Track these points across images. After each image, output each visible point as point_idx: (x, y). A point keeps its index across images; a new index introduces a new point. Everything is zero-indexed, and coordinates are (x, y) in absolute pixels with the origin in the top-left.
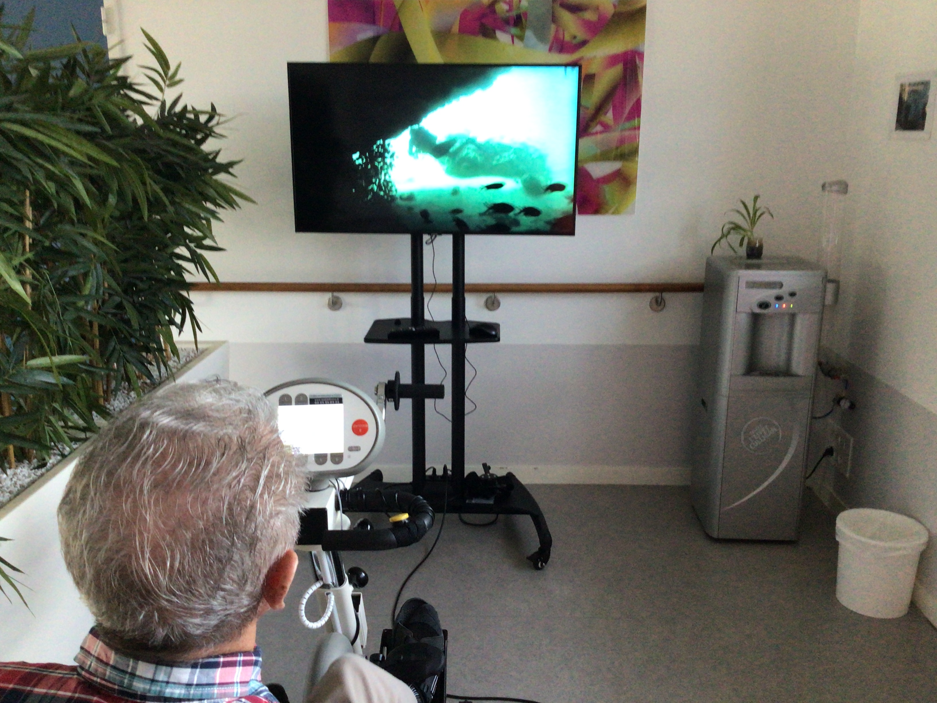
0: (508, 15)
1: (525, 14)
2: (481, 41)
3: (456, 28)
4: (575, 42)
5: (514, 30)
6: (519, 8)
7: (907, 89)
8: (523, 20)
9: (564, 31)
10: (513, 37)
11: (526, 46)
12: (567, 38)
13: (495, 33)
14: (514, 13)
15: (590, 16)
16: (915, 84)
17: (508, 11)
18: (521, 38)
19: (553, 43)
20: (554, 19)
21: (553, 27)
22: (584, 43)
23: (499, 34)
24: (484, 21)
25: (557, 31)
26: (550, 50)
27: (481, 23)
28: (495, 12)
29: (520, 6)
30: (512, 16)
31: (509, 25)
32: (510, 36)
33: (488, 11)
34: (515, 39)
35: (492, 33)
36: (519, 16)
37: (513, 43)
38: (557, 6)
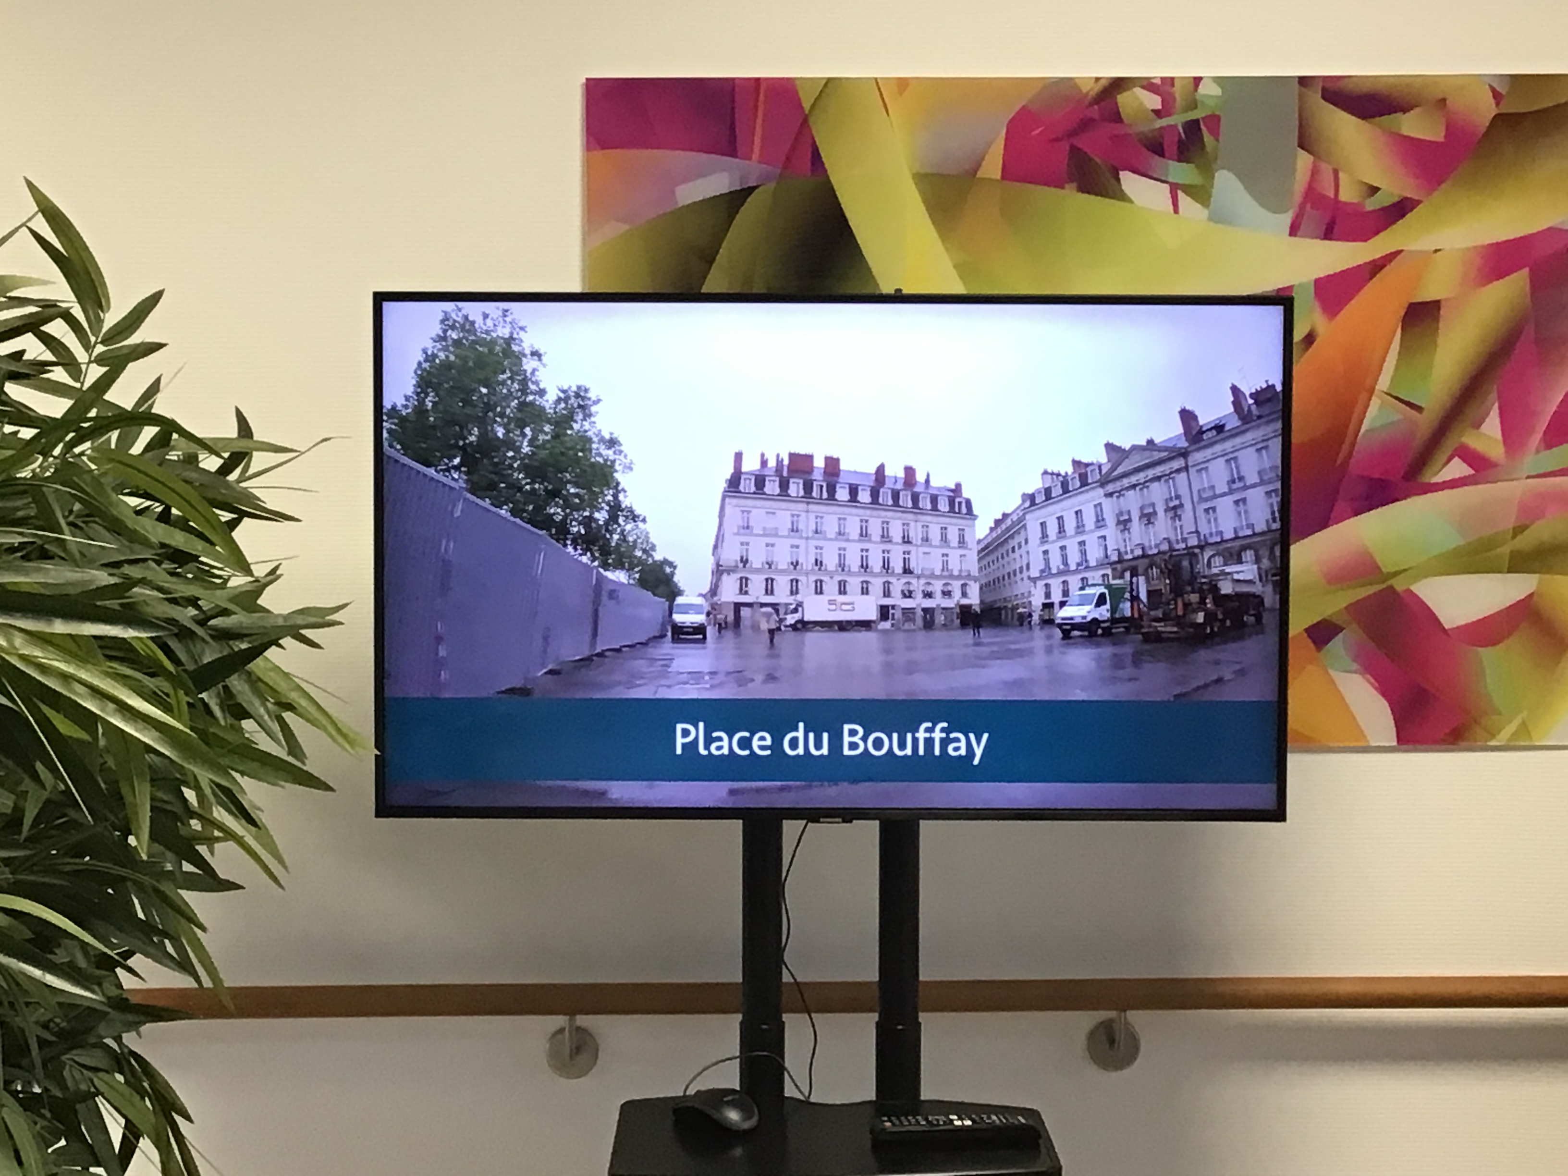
0: (1159, 123)
1: (1214, 121)
3: (992, 168)
4: (1372, 204)
5: (1179, 171)
6: (1193, 105)
8: (1207, 138)
9: (1336, 172)
10: (1174, 189)
11: (1215, 218)
12: (1348, 194)
13: (1118, 178)
14: (1177, 120)
15: (1418, 126)
17: (1157, 113)
18: (1201, 193)
19: (1302, 207)
21: (1304, 160)
22: (1401, 209)
23: (1129, 181)
24: (1079, 142)
25: (1315, 172)
26: (1294, 230)
27: (1074, 149)
28: (1117, 117)
29: (1198, 97)
30: (1174, 127)
31: (1161, 154)
32: (1166, 187)
33: (1095, 112)
34: (1180, 194)
35: (1113, 181)
36: (1193, 127)
37: (1176, 211)
38: (1315, 97)
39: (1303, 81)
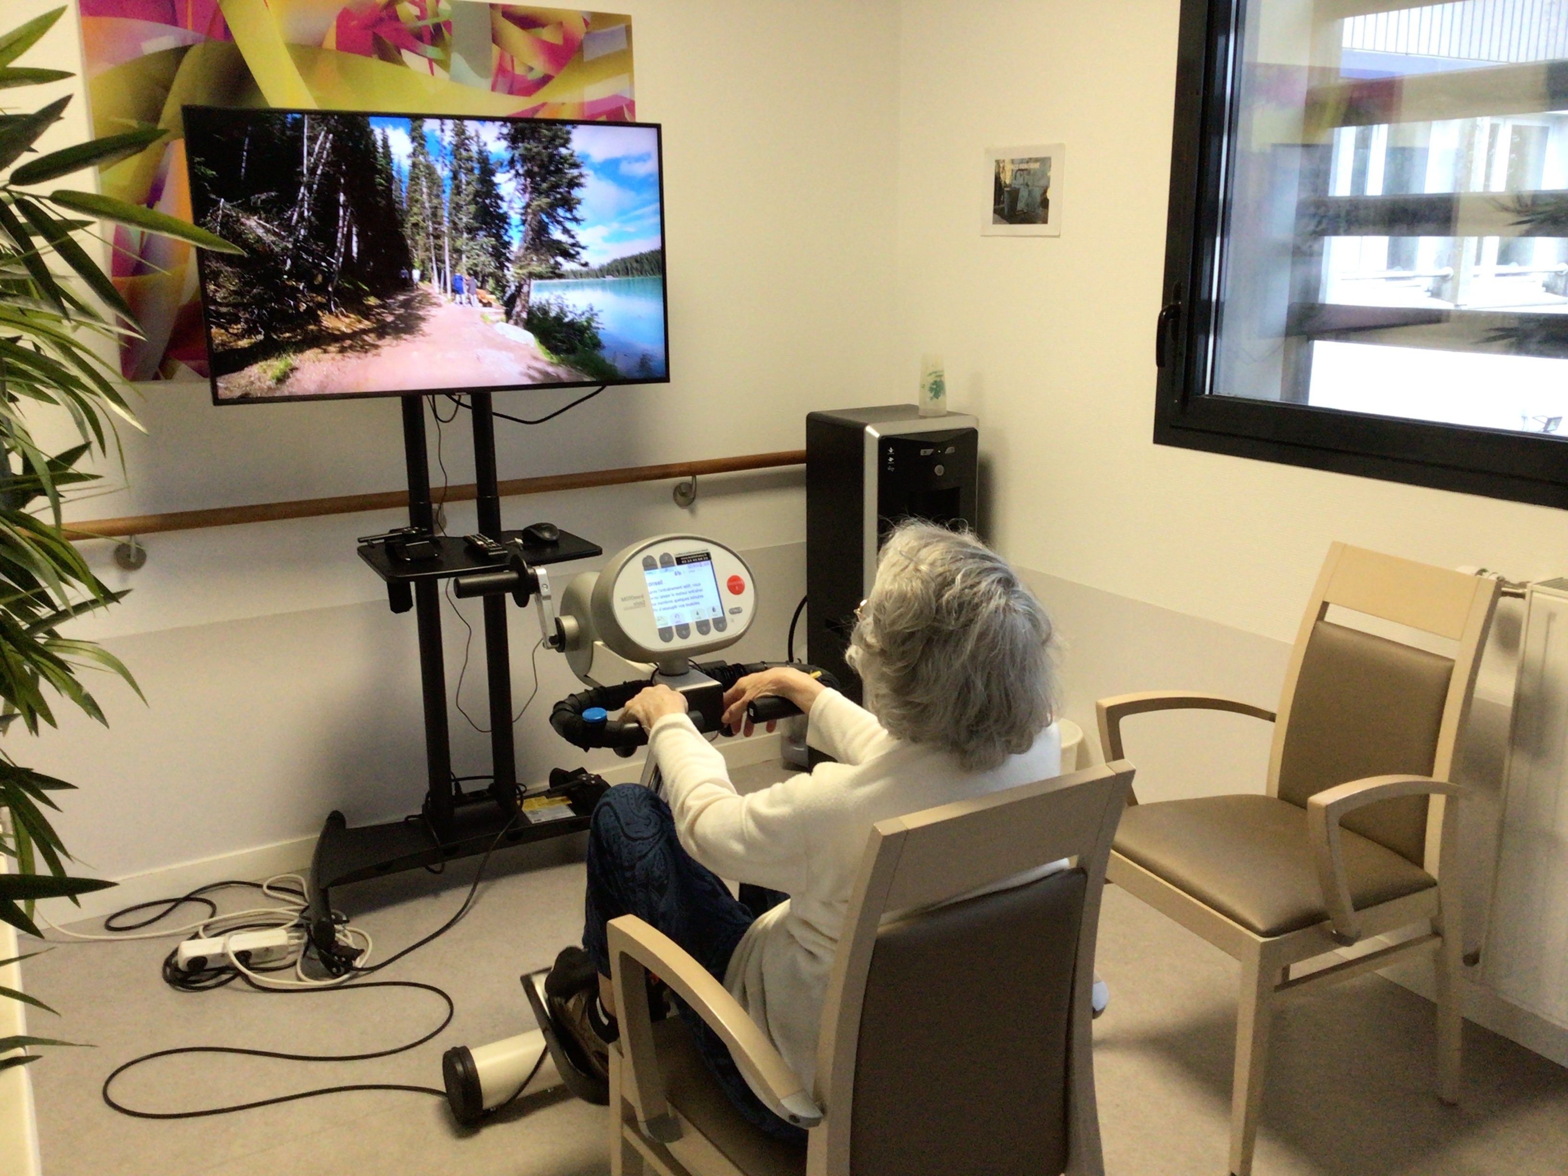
0: (421, 23)
1: (448, 24)
2: (375, 65)
3: (331, 41)
4: (531, 77)
5: (432, 51)
6: (437, 15)
7: (1009, 168)
8: (446, 34)
9: (512, 58)
10: (431, 61)
11: (454, 78)
12: (519, 70)
13: (400, 53)
14: (430, 22)
15: (549, 35)
16: (1022, 161)
17: (419, 18)
18: (445, 65)
19: (496, 75)
20: (495, 39)
21: (495, 50)
22: (545, 80)
23: (406, 55)
24: (377, 31)
25: (502, 57)
26: (493, 88)
27: (374, 33)
28: (395, 18)
29: (439, 11)
30: (427, 27)
31: (423, 41)
32: (426, 61)
33: (384, 14)
34: (435, 65)
35: (396, 53)
36: (437, 27)
37: (432, 73)
38: (499, 15)
39: (492, 6)
